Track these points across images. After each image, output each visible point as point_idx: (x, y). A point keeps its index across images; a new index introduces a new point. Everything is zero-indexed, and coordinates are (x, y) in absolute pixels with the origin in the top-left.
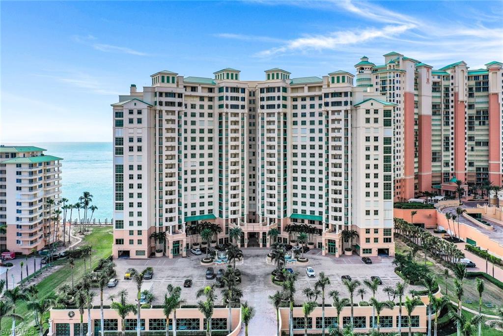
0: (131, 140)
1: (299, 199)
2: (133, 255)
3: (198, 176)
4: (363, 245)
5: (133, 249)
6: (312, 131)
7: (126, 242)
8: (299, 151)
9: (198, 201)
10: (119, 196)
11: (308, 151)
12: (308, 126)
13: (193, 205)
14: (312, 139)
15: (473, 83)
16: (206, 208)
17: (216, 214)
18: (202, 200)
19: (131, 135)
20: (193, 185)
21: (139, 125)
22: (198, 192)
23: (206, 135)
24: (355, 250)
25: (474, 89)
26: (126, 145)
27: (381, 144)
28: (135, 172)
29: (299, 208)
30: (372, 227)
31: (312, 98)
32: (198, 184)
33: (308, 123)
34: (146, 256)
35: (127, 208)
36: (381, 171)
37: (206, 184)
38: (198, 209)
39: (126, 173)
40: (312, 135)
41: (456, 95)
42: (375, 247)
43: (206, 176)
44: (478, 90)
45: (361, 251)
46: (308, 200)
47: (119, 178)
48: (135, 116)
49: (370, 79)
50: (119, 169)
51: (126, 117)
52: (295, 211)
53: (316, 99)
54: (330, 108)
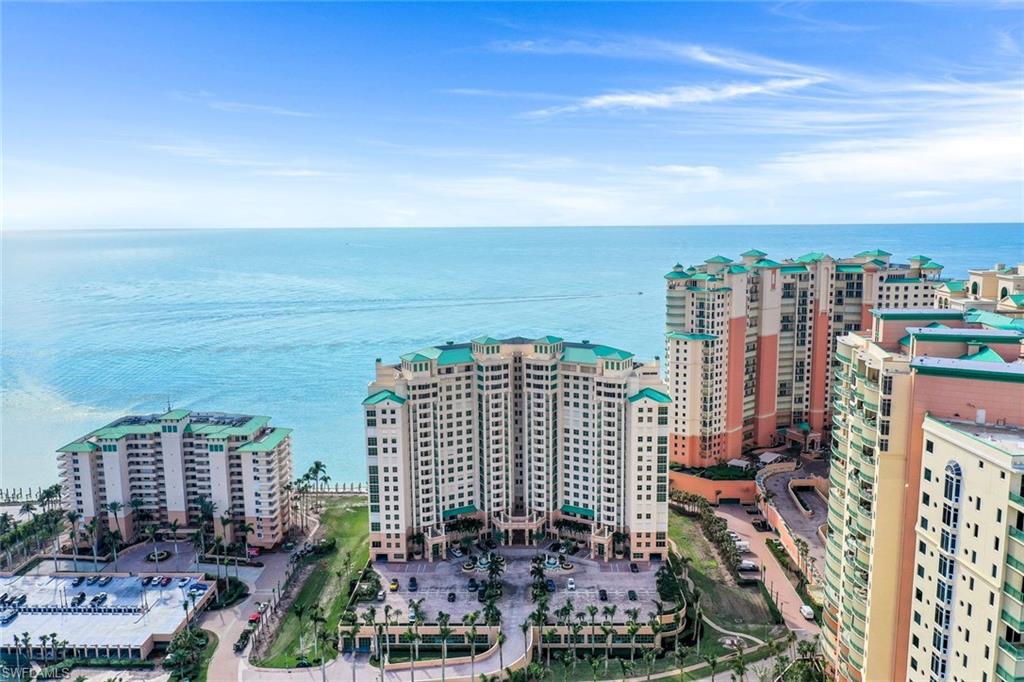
0: (385, 441)
1: (571, 490)
2: (391, 558)
3: (456, 465)
4: (634, 549)
5: (391, 552)
6: (585, 415)
7: (384, 545)
9: (456, 492)
10: (375, 499)
12: (581, 410)
13: (452, 497)
14: (585, 424)
15: (842, 284)
16: (466, 499)
17: (478, 507)
18: (461, 491)
19: (385, 437)
20: (451, 475)
21: (394, 426)
22: (457, 483)
23: (464, 418)
24: (626, 553)
25: (844, 293)
26: (380, 446)
27: (655, 444)
28: (391, 474)
29: (572, 499)
30: (644, 531)
32: (456, 474)
33: (581, 406)
34: (404, 560)
35: (383, 511)
36: (654, 474)
37: (466, 473)
38: (456, 501)
39: (381, 475)
40: (586, 420)
41: (816, 303)
42: (646, 551)
43: (465, 463)
45: (632, 556)
46: (581, 491)
47: (374, 480)
48: (389, 416)
49: (684, 298)
50: (373, 470)
51: (379, 417)
52: (567, 502)
53: (591, 380)
54: (604, 399)
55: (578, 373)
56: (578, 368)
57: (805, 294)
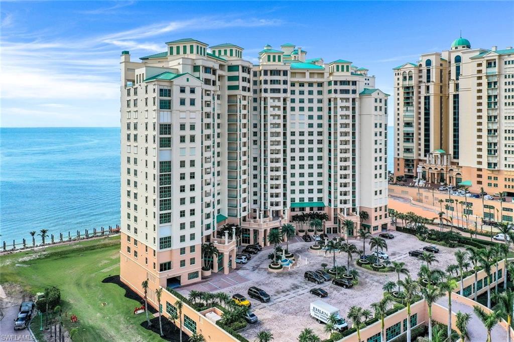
0: (182, 127)
1: (297, 187)
2: (184, 281)
4: (373, 223)
5: (184, 272)
6: (311, 117)
7: (176, 264)
8: (297, 138)
10: (165, 204)
11: (306, 138)
12: (307, 113)
14: (311, 125)
17: (226, 215)
23: (216, 121)
26: (176, 133)
27: (383, 130)
28: (187, 170)
29: (297, 196)
30: (378, 206)
31: (311, 84)
33: (306, 109)
34: (199, 279)
35: (176, 219)
36: (383, 155)
39: (176, 171)
40: (311, 121)
42: (380, 223)
45: (372, 229)
46: (306, 187)
47: (165, 178)
48: (187, 96)
50: (165, 166)
51: (176, 96)
52: (293, 200)
53: (315, 85)
54: (339, 96)
55: (307, 79)
56: (307, 74)
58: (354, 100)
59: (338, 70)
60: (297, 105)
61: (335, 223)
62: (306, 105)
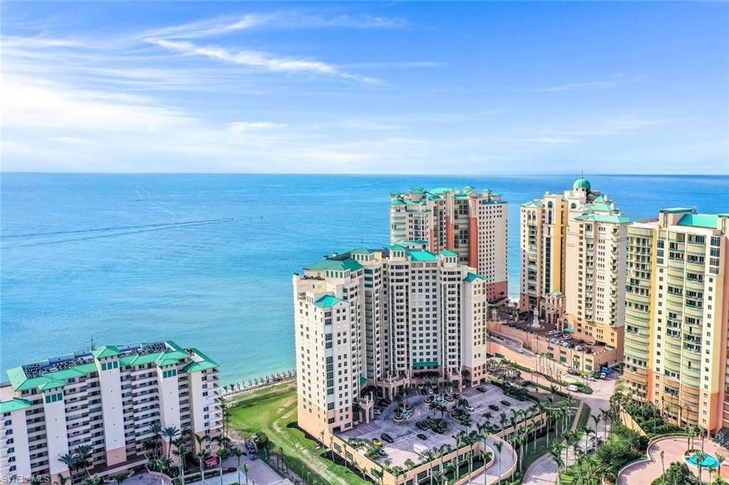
0: (339, 335)
1: (418, 351)
2: (343, 429)
4: (473, 379)
5: (343, 424)
6: (427, 297)
7: (337, 419)
8: (417, 313)
10: (330, 383)
11: (424, 313)
12: (424, 293)
14: (427, 303)
15: (457, 206)
19: (339, 331)
21: (344, 321)
24: (470, 383)
25: (458, 212)
26: (335, 339)
28: (343, 361)
29: (418, 357)
30: (477, 366)
31: (427, 272)
33: (424, 291)
34: (351, 427)
35: (337, 392)
36: (481, 326)
39: (336, 362)
40: (427, 300)
42: (479, 379)
44: (461, 213)
46: (425, 350)
47: (330, 368)
48: (341, 315)
49: (405, 218)
50: (330, 360)
51: (335, 315)
52: (415, 360)
53: (431, 272)
54: (448, 283)
55: (424, 268)
56: (424, 264)
57: (441, 213)
58: (459, 286)
59: (447, 262)
60: (417, 288)
61: (445, 378)
62: (424, 287)
